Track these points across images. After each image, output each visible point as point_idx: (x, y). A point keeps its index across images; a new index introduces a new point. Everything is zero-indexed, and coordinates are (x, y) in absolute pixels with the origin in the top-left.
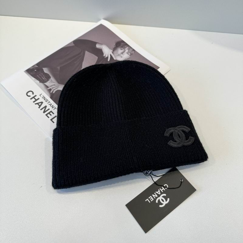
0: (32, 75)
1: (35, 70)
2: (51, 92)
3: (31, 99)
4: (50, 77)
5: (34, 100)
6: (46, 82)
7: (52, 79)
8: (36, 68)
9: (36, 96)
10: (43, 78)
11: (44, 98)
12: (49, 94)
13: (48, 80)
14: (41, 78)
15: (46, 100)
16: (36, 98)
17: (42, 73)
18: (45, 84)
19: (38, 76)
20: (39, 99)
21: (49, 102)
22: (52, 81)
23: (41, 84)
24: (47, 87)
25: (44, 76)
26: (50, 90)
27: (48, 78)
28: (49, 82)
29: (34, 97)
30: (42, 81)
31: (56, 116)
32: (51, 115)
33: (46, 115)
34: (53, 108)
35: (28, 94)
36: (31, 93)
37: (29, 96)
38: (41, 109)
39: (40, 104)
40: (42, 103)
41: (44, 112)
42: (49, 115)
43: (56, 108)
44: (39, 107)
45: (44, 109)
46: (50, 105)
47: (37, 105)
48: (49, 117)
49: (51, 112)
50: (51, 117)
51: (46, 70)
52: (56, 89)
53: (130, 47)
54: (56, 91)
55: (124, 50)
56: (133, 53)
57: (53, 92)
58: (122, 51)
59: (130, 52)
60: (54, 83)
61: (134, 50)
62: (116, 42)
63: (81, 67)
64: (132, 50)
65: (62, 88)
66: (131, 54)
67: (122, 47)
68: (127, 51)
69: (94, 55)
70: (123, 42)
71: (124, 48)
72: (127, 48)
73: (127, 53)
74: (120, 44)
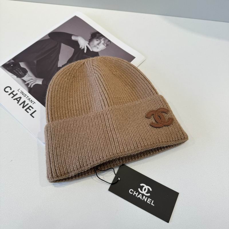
0: (9, 71)
1: (12, 65)
2: (29, 86)
3: (9, 95)
4: (27, 71)
5: (12, 95)
6: (23, 77)
7: (29, 73)
9: (14, 91)
10: (20, 73)
11: (22, 93)
12: (27, 89)
13: (25, 75)
14: (18, 73)
15: (24, 95)
16: (14, 93)
18: (22, 78)
19: (15, 71)
20: (17, 94)
21: (28, 97)
22: (29, 76)
23: (19, 79)
24: (25, 81)
27: (25, 72)
28: (27, 77)
29: (12, 93)
30: (19, 76)
31: (35, 111)
32: (30, 110)
33: (26, 110)
34: (31, 102)
35: (6, 90)
36: (9, 88)
37: (7, 92)
38: (20, 105)
39: (18, 100)
40: (20, 98)
41: (23, 107)
42: (28, 110)
43: (34, 103)
44: (18, 103)
45: (23, 104)
46: (29, 99)
47: (16, 100)
48: (28, 112)
49: (30, 106)
50: (30, 112)
51: (22, 65)
52: (33, 83)
53: (106, 38)
54: (34, 85)
55: (100, 41)
56: (109, 43)
57: (31, 86)
58: (98, 42)
59: (106, 43)
60: (32, 77)
61: (109, 41)
62: (92, 33)
63: (58, 60)
64: (107, 41)
65: (40, 82)
66: (107, 45)
67: (97, 38)
68: (103, 42)
69: (70, 47)
70: (98, 33)
71: (100, 39)
72: (103, 39)
73: (103, 44)
74: (96, 35)
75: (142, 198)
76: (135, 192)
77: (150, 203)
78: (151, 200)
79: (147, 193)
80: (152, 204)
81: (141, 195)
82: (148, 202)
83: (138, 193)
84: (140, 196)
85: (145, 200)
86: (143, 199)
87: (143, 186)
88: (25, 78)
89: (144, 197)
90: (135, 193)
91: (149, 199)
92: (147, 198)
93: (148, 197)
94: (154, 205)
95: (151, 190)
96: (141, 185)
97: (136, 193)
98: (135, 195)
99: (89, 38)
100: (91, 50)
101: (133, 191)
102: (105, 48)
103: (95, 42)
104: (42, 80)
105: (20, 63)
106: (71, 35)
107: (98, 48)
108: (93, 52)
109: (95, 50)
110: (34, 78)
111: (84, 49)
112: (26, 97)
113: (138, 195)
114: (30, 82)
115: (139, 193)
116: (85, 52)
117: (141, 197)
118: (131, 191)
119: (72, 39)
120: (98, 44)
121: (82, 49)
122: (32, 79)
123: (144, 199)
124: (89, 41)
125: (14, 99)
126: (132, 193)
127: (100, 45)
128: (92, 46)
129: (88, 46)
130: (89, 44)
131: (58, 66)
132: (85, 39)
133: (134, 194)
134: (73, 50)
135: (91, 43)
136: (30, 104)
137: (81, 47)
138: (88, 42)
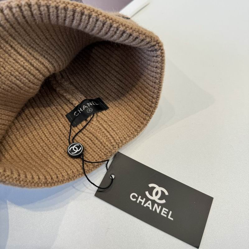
75: (152, 208)
76: (140, 197)
77: (165, 216)
78: (167, 210)
79: (160, 199)
80: (169, 217)
81: (150, 202)
82: (162, 214)
83: (144, 199)
84: (149, 204)
85: (158, 211)
86: (154, 210)
87: (154, 188)
89: (156, 205)
90: (139, 199)
91: (164, 209)
92: (160, 207)
93: (163, 206)
94: (172, 219)
95: (167, 193)
96: (151, 185)
97: (142, 198)
98: (140, 202)
101: (137, 196)
113: (145, 203)
115: (147, 199)
117: (150, 206)
118: (134, 197)
123: (156, 208)
126: (135, 200)
133: (138, 202)
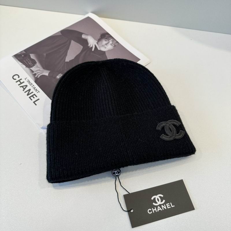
0: (19, 60)
1: (23, 56)
2: (36, 76)
3: (16, 82)
4: (36, 63)
5: (19, 83)
6: (32, 67)
7: (38, 64)
8: (24, 54)
9: (21, 79)
10: (30, 64)
11: (29, 82)
12: (33, 78)
13: (34, 65)
14: (27, 63)
15: (30, 83)
16: (21, 81)
17: (29, 58)
19: (25, 61)
20: (24, 82)
21: (34, 86)
22: (37, 67)
23: (27, 69)
25: (30, 61)
26: (35, 74)
27: (34, 63)
28: (35, 68)
29: (19, 81)
30: (28, 66)
31: (39, 99)
32: (34, 98)
33: (30, 98)
34: (36, 91)
35: (14, 78)
36: (17, 76)
37: (15, 79)
38: (25, 92)
39: (24, 87)
40: (26, 86)
41: (28, 95)
42: (32, 98)
43: (39, 92)
44: (23, 90)
45: (28, 92)
46: (34, 88)
47: (22, 88)
48: (32, 100)
49: (34, 95)
50: (34, 100)
51: (32, 56)
52: (40, 74)
53: (114, 39)
54: (41, 76)
55: (108, 42)
56: (117, 44)
57: (37, 76)
58: (106, 42)
59: (114, 43)
60: (39, 68)
61: (117, 42)
62: (101, 34)
63: (66, 55)
64: (115, 42)
65: (46, 73)
66: (115, 46)
67: (106, 39)
68: (111, 42)
69: (79, 44)
70: (108, 34)
71: (109, 40)
72: (112, 40)
73: (111, 45)
74: (105, 36)
88: (33, 69)
99: (99, 38)
100: (99, 49)
102: (113, 48)
103: (104, 42)
104: (49, 72)
105: (30, 54)
106: (82, 34)
107: (105, 48)
108: (100, 51)
109: (103, 49)
110: (41, 69)
111: (92, 48)
112: (32, 85)
114: (38, 73)
116: (93, 50)
119: (82, 37)
120: (106, 44)
121: (90, 47)
122: (40, 70)
124: (98, 40)
125: (20, 87)
127: (108, 45)
128: (100, 45)
129: (97, 45)
130: (97, 43)
131: (66, 61)
132: (95, 39)
134: (82, 47)
135: (100, 43)
136: (35, 92)
137: (89, 45)
138: (97, 42)
